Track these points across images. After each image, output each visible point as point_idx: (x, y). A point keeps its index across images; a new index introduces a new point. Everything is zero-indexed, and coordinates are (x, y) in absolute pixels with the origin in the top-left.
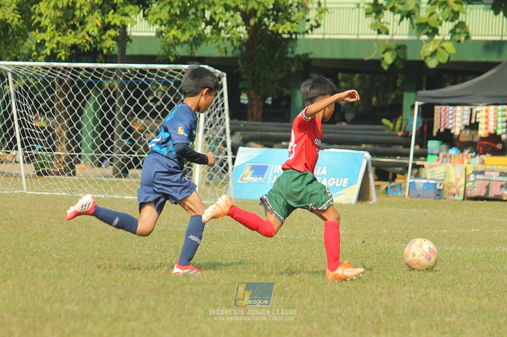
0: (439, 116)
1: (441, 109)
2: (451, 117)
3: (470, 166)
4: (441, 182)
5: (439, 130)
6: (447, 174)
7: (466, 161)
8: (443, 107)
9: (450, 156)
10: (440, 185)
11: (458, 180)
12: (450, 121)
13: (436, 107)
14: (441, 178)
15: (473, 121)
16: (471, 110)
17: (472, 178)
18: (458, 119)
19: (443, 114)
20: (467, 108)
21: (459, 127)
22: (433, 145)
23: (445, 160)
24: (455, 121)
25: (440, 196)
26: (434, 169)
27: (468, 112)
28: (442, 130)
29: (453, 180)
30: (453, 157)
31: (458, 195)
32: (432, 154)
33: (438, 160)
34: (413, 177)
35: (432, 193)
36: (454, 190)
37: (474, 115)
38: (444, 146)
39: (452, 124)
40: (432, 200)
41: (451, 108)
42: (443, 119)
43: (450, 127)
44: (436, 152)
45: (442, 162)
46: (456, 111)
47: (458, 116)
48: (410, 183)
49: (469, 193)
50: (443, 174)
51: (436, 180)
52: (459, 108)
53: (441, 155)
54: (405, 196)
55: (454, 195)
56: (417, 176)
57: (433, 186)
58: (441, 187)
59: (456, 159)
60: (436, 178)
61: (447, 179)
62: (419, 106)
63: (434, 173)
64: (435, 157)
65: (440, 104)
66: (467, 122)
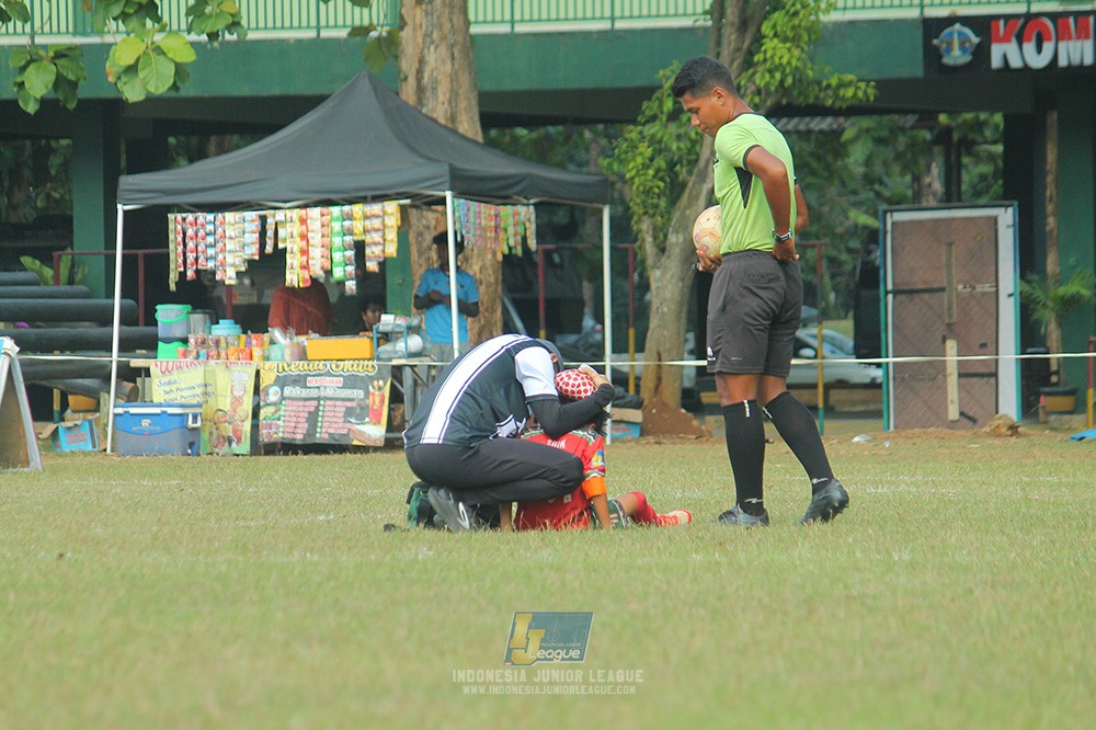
0: (180, 239)
1: (184, 219)
2: (210, 239)
3: (268, 364)
4: (197, 410)
5: (183, 275)
6: (209, 389)
7: (257, 352)
8: (190, 217)
9: (217, 343)
10: (195, 418)
11: (237, 401)
12: (211, 252)
13: (171, 216)
14: (195, 402)
15: (269, 249)
16: (263, 219)
17: (273, 395)
18: (230, 246)
19: (190, 232)
20: (251, 215)
21: (233, 265)
22: (169, 316)
23: (203, 352)
24: (223, 250)
25: (195, 447)
26: (175, 376)
27: (255, 226)
28: (190, 274)
29: (225, 404)
30: (223, 345)
31: (239, 441)
32: (168, 341)
33: (185, 355)
34: (121, 402)
35: (175, 439)
36: (228, 430)
37: (270, 233)
38: (198, 318)
39: (214, 258)
40: (178, 458)
41: (210, 217)
42: (191, 245)
43: (211, 265)
44: (179, 333)
45: (198, 357)
46: (223, 223)
47: (231, 238)
48: (115, 415)
49: (265, 435)
50: (199, 391)
51: (182, 406)
52: (230, 216)
53: (192, 341)
54: (105, 450)
55: (230, 442)
56: (133, 397)
57: (176, 422)
58: (199, 424)
59: (232, 349)
60: (183, 401)
61: (211, 400)
62: (125, 212)
63: (174, 387)
64: (178, 346)
65: (180, 209)
66: (252, 251)
